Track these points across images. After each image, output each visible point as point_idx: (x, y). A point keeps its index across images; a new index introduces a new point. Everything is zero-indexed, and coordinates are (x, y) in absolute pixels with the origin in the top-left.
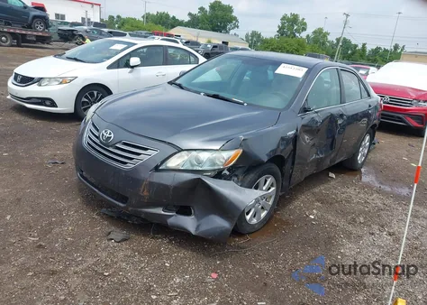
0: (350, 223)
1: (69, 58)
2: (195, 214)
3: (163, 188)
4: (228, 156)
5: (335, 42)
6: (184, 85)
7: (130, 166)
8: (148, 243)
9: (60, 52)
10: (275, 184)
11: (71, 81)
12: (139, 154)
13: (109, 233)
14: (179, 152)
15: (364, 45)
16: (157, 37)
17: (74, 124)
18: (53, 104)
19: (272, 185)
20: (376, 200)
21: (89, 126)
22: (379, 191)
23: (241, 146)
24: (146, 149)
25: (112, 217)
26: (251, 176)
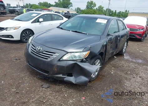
0: (126, 74)
1: (16, 20)
2: (74, 76)
3: (62, 67)
4: (85, 54)
5: (106, 10)
6: (63, 28)
7: (49, 60)
8: (57, 88)
9: (12, 18)
10: (100, 63)
11: (18, 28)
12: (52, 55)
13: (42, 85)
14: (67, 53)
15: (116, 11)
16: (45, 11)
17: (20, 44)
18: (12, 37)
19: (99, 63)
20: (132, 65)
21: (31, 45)
22: (132, 62)
23: (89, 50)
24: (55, 53)
25: (41, 79)
26: (93, 60)
